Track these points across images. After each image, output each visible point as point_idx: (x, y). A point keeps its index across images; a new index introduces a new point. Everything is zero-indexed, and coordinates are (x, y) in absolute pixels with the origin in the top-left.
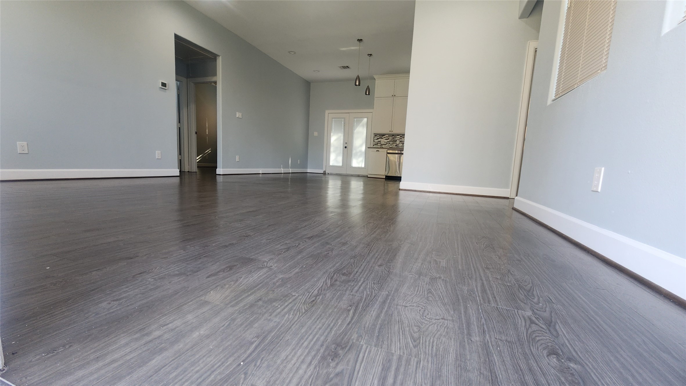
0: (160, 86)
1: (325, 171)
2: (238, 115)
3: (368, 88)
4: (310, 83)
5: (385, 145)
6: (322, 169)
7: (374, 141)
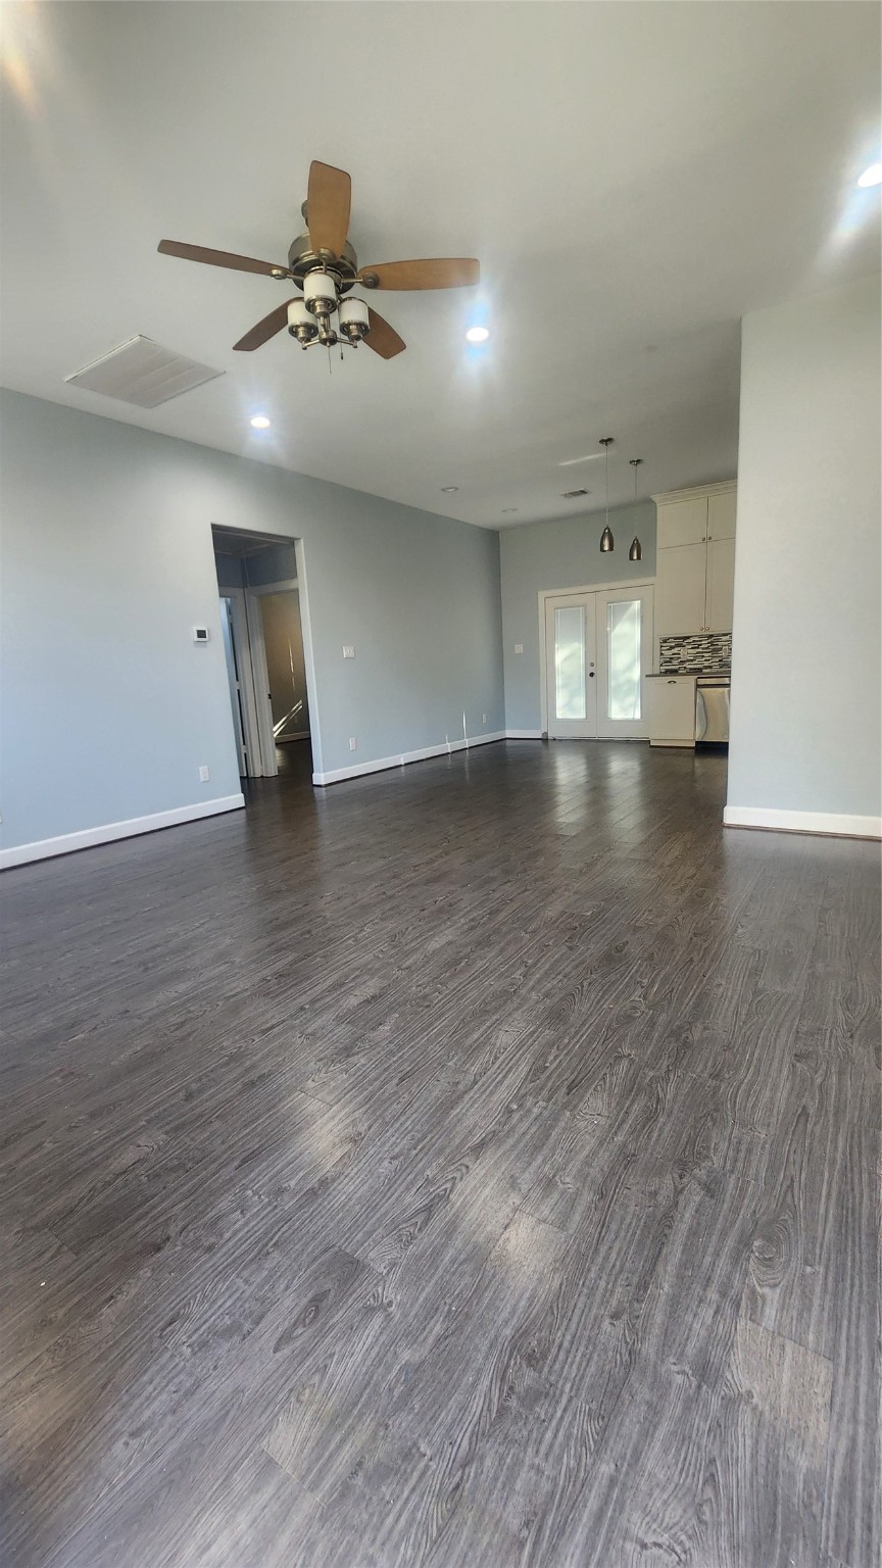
0: (196, 639)
1: (546, 733)
2: (347, 652)
3: (636, 546)
4: (498, 533)
5: (692, 660)
6: (538, 727)
7: (662, 654)
